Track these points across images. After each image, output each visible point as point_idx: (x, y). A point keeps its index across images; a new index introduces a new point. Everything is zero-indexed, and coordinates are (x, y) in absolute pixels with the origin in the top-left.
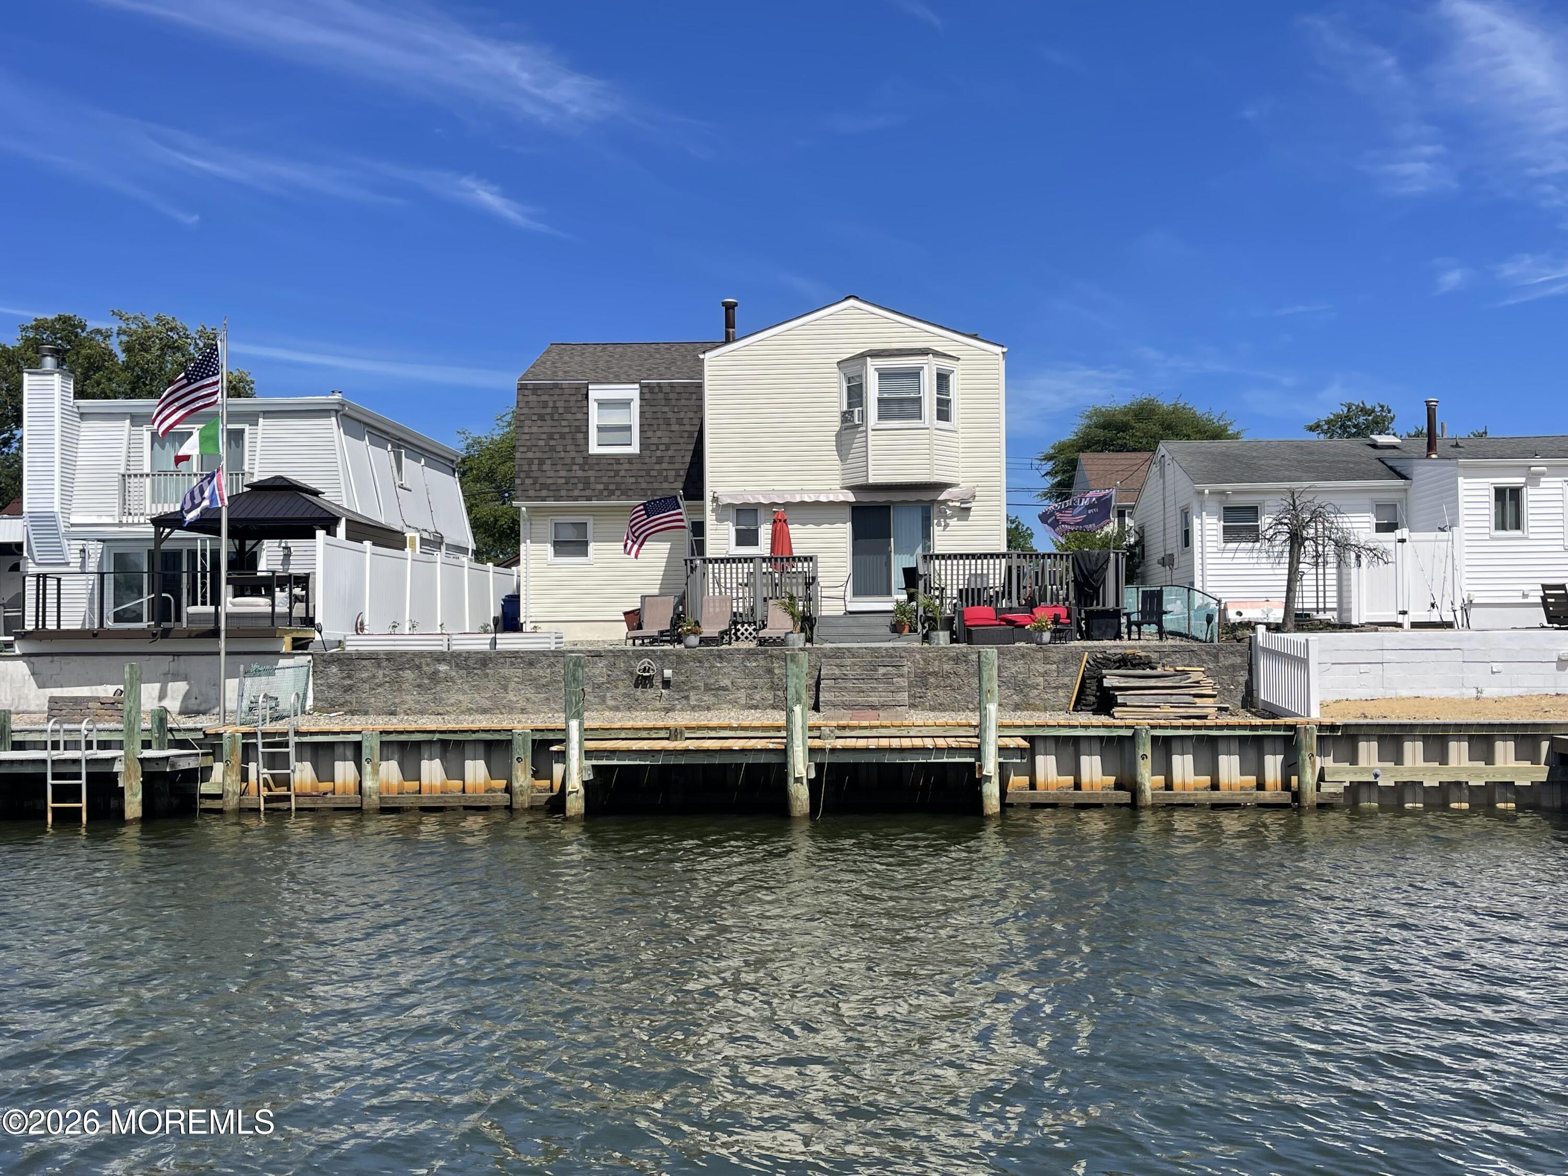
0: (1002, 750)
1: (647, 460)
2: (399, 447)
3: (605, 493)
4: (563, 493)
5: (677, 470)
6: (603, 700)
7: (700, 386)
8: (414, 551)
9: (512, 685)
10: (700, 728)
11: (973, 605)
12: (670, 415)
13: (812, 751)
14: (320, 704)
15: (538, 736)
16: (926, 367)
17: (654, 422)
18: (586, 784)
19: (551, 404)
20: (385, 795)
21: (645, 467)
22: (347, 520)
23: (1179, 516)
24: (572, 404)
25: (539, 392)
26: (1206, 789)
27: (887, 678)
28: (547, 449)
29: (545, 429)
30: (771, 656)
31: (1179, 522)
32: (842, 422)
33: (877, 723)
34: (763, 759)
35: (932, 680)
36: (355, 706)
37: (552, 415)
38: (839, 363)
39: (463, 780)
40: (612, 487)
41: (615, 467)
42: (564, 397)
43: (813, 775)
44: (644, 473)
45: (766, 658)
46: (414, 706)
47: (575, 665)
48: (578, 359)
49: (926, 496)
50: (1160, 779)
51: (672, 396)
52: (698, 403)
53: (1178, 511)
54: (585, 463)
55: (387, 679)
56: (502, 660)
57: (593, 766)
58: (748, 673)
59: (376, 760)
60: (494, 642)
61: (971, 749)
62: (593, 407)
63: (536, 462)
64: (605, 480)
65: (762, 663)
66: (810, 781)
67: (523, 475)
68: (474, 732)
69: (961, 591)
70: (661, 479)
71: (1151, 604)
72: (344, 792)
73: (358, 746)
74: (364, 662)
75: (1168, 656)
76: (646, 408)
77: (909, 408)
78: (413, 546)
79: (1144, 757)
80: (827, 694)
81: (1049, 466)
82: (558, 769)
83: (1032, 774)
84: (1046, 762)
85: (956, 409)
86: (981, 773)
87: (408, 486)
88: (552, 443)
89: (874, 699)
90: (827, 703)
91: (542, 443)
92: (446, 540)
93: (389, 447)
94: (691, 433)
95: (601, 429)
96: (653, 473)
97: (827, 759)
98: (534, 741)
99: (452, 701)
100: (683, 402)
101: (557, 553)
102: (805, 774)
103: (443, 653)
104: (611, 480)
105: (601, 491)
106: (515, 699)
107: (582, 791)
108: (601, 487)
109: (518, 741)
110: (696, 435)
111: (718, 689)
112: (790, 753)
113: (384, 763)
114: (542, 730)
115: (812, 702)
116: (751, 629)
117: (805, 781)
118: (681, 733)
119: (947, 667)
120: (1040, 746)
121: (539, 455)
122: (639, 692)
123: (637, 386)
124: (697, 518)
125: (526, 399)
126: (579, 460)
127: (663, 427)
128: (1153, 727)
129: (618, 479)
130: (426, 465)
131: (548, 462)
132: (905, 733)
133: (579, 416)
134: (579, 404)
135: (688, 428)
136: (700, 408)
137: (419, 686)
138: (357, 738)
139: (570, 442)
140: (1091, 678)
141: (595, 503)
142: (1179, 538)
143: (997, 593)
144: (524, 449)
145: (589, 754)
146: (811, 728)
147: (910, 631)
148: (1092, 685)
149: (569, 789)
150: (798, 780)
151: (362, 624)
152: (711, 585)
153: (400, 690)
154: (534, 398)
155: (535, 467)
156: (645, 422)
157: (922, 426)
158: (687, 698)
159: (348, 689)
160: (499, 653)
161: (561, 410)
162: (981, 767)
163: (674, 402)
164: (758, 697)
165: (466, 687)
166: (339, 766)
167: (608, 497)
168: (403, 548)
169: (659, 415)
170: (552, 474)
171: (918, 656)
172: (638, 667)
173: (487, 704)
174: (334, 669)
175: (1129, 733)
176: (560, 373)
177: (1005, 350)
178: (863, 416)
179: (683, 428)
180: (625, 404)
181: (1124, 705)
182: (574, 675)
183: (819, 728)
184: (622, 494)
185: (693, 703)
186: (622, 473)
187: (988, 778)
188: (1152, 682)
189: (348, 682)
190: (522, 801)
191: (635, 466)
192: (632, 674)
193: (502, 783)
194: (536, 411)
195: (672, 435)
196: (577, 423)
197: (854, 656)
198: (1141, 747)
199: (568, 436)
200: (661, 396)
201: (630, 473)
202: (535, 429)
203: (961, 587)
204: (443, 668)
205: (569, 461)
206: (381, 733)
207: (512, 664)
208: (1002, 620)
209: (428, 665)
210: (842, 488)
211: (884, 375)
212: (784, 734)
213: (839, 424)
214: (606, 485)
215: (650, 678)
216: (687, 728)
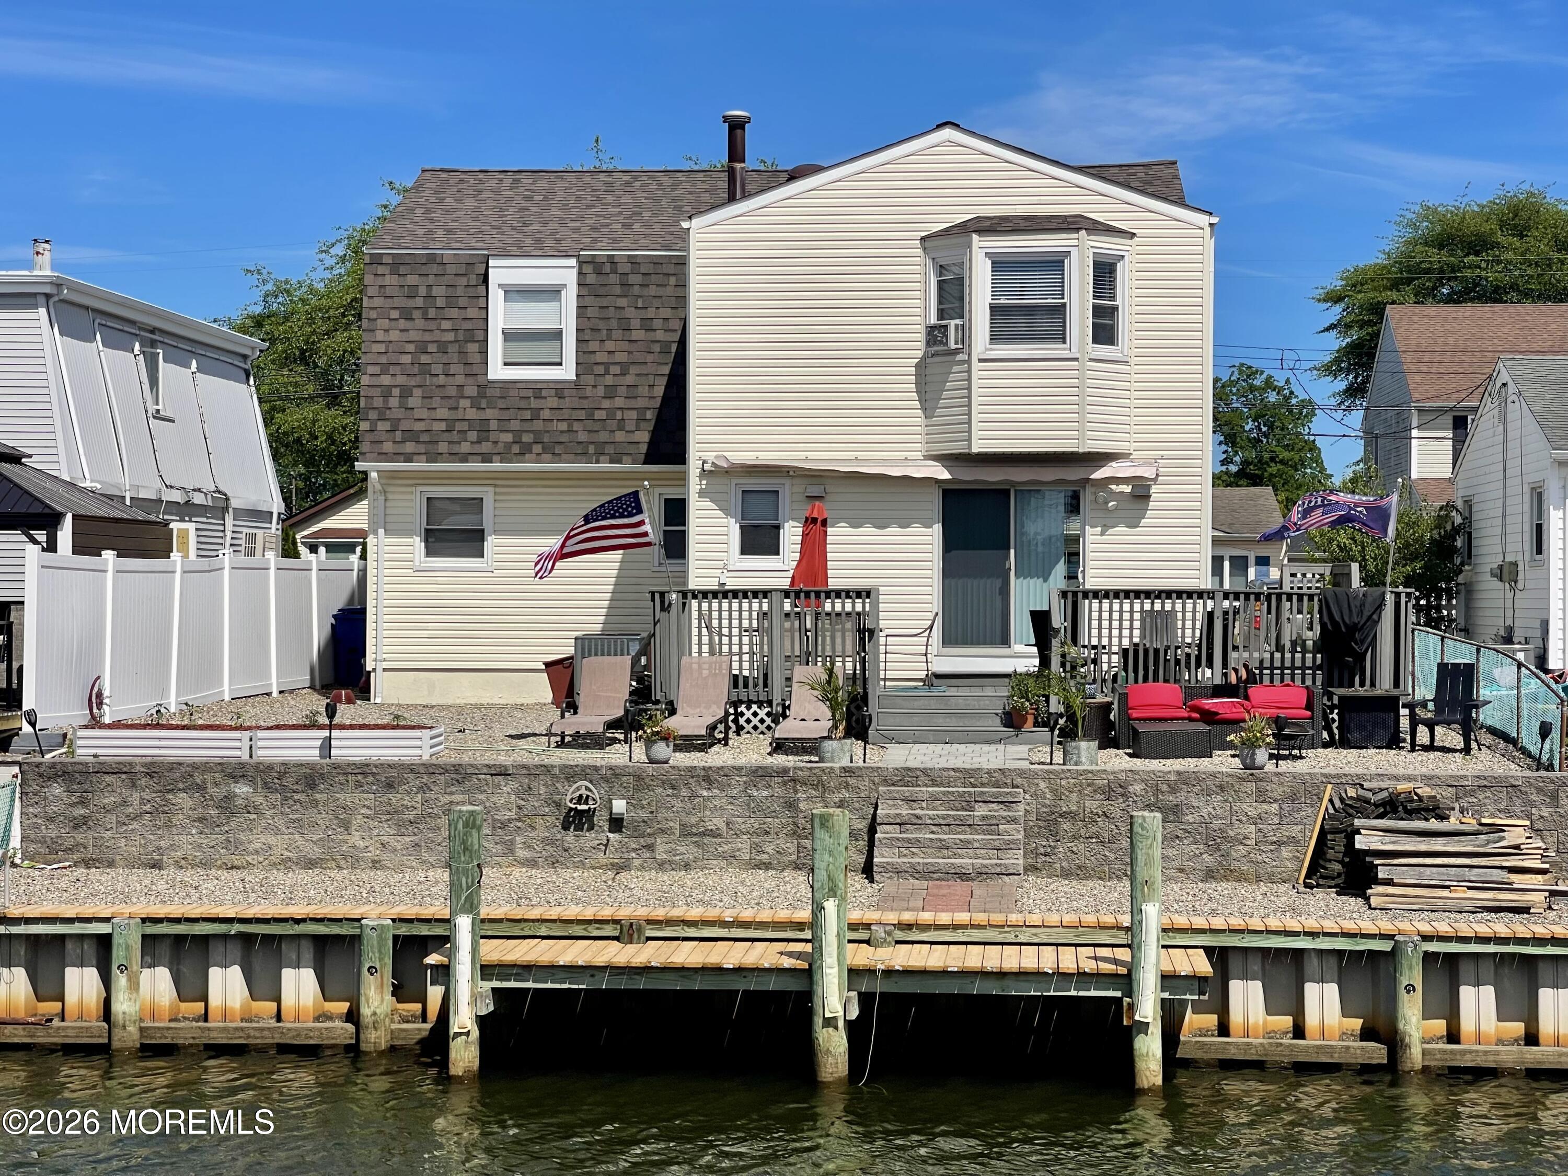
0: (1168, 979)
1: (589, 392)
2: (153, 344)
3: (516, 449)
4: (443, 447)
5: (642, 410)
6: (510, 849)
7: (682, 263)
8: (186, 556)
9: (358, 821)
10: (670, 922)
11: (1145, 679)
12: (630, 312)
13: (854, 973)
14: (32, 848)
15: (403, 930)
16: (1075, 252)
17: (601, 325)
18: (482, 1021)
19: (423, 291)
20: (148, 1024)
21: (585, 403)
22: (75, 517)
23: (1527, 498)
24: (460, 291)
25: (402, 270)
26: (1516, 1041)
27: (990, 825)
28: (416, 370)
29: (413, 335)
30: (794, 780)
31: (1527, 507)
32: (928, 344)
33: (963, 917)
34: (772, 984)
35: (1066, 825)
36: (91, 852)
37: (424, 310)
38: (923, 239)
39: (278, 1000)
40: (527, 438)
41: (534, 403)
42: (446, 280)
43: (854, 1014)
44: (582, 415)
45: (785, 784)
46: (192, 853)
47: (466, 825)
48: (470, 203)
49: (1073, 474)
50: (1440, 1026)
51: (634, 279)
52: (679, 291)
53: (1527, 489)
54: (482, 395)
55: (147, 808)
56: (342, 778)
57: (493, 989)
58: (755, 809)
59: (135, 967)
60: (327, 746)
61: (1116, 975)
62: (496, 297)
63: (396, 392)
64: (515, 425)
65: (779, 791)
66: (849, 1024)
67: (373, 415)
68: (298, 921)
69: (1125, 652)
70: (613, 424)
71: (1454, 687)
72: (81, 1018)
73: (104, 942)
74: (108, 778)
75: (1472, 793)
76: (588, 301)
77: (1045, 323)
78: (185, 549)
79: (1410, 988)
80: (886, 851)
81: (1335, 312)
82: (435, 993)
83: (1223, 1011)
84: (1246, 992)
85: (1125, 324)
86: (1131, 1017)
87: (168, 414)
88: (424, 359)
89: (965, 862)
90: (885, 868)
91: (406, 359)
92: (235, 503)
93: (137, 347)
94: (666, 345)
95: (509, 336)
96: (599, 415)
97: (879, 987)
98: (396, 938)
99: (257, 846)
100: (653, 290)
101: (430, 553)
102: (841, 1013)
103: (242, 765)
104: (527, 426)
105: (508, 445)
106: (361, 844)
107: (475, 1033)
108: (509, 437)
109: (370, 943)
110: (674, 348)
111: (703, 834)
112: (817, 977)
113: (146, 972)
114: (410, 921)
115: (862, 859)
116: (762, 713)
117: (841, 1024)
118: (640, 930)
119: (1092, 804)
120: (1235, 963)
121: (401, 380)
122: (570, 837)
123: (573, 262)
124: (673, 493)
125: (380, 281)
126: (471, 391)
127: (617, 334)
128: (1426, 938)
129: (538, 425)
130: (199, 369)
131: (417, 392)
132: (1011, 938)
133: (472, 313)
134: (471, 292)
135: (660, 335)
136: (682, 301)
137: (201, 820)
138: (104, 929)
139: (455, 358)
140: (1336, 831)
141: (497, 466)
142: (1527, 537)
143: (1188, 656)
144: (376, 370)
145: (487, 971)
146: (853, 927)
147: (1036, 724)
148: (1338, 844)
149: (454, 1029)
150: (830, 1022)
151: (99, 695)
152: (695, 631)
153: (168, 825)
154: (394, 280)
155: (394, 402)
156: (586, 324)
157: (1066, 354)
158: (650, 847)
159: (79, 824)
160: (336, 766)
161: (440, 302)
162: (1131, 1007)
163: (636, 290)
164: (770, 849)
165: (280, 822)
166: (72, 975)
167: (521, 455)
168: (165, 553)
169: (611, 312)
170: (424, 414)
171: (1043, 785)
172: (569, 794)
173: (315, 851)
174: (57, 789)
175: (1386, 946)
176: (440, 233)
177: (1214, 220)
178: (965, 334)
179: (651, 336)
180: (553, 292)
181: (1389, 882)
182: (464, 842)
183: (868, 926)
184: (545, 450)
185: (661, 856)
186: (546, 414)
187: (1143, 1027)
188: (1438, 845)
189: (80, 811)
190: (376, 1039)
191: (567, 403)
192: (558, 805)
193: (344, 1007)
194: (397, 302)
195: (633, 347)
196: (468, 325)
197: (934, 783)
198: (1406, 971)
199: (453, 348)
200: (614, 279)
201: (557, 415)
202: (394, 335)
203: (1126, 643)
204: (242, 789)
205: (452, 392)
206: (144, 920)
207: (359, 785)
208: (1194, 709)
209: (216, 784)
210: (928, 457)
211: (1000, 264)
212: (808, 934)
213: (921, 345)
214: (518, 433)
215: (589, 814)
216: (649, 922)
